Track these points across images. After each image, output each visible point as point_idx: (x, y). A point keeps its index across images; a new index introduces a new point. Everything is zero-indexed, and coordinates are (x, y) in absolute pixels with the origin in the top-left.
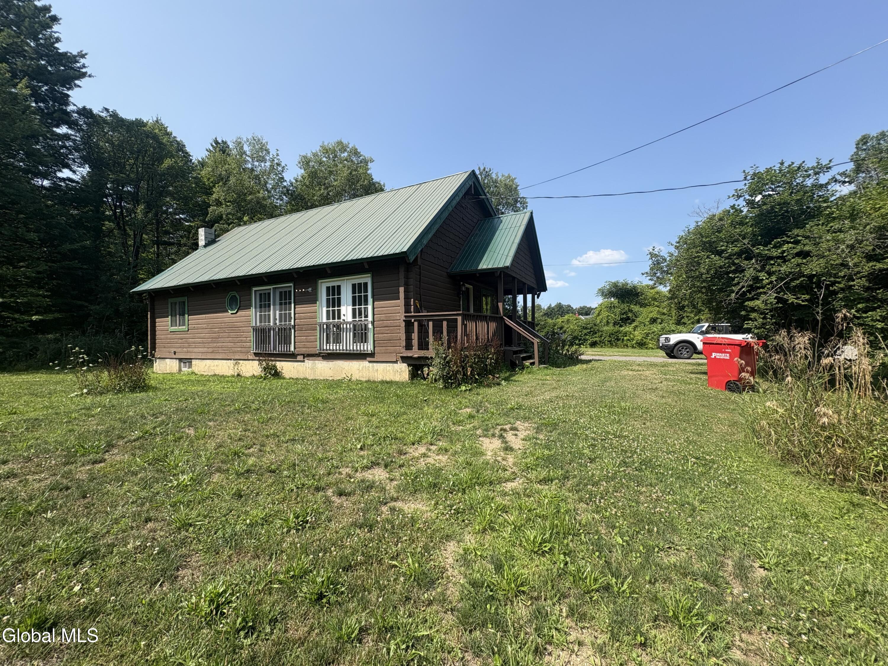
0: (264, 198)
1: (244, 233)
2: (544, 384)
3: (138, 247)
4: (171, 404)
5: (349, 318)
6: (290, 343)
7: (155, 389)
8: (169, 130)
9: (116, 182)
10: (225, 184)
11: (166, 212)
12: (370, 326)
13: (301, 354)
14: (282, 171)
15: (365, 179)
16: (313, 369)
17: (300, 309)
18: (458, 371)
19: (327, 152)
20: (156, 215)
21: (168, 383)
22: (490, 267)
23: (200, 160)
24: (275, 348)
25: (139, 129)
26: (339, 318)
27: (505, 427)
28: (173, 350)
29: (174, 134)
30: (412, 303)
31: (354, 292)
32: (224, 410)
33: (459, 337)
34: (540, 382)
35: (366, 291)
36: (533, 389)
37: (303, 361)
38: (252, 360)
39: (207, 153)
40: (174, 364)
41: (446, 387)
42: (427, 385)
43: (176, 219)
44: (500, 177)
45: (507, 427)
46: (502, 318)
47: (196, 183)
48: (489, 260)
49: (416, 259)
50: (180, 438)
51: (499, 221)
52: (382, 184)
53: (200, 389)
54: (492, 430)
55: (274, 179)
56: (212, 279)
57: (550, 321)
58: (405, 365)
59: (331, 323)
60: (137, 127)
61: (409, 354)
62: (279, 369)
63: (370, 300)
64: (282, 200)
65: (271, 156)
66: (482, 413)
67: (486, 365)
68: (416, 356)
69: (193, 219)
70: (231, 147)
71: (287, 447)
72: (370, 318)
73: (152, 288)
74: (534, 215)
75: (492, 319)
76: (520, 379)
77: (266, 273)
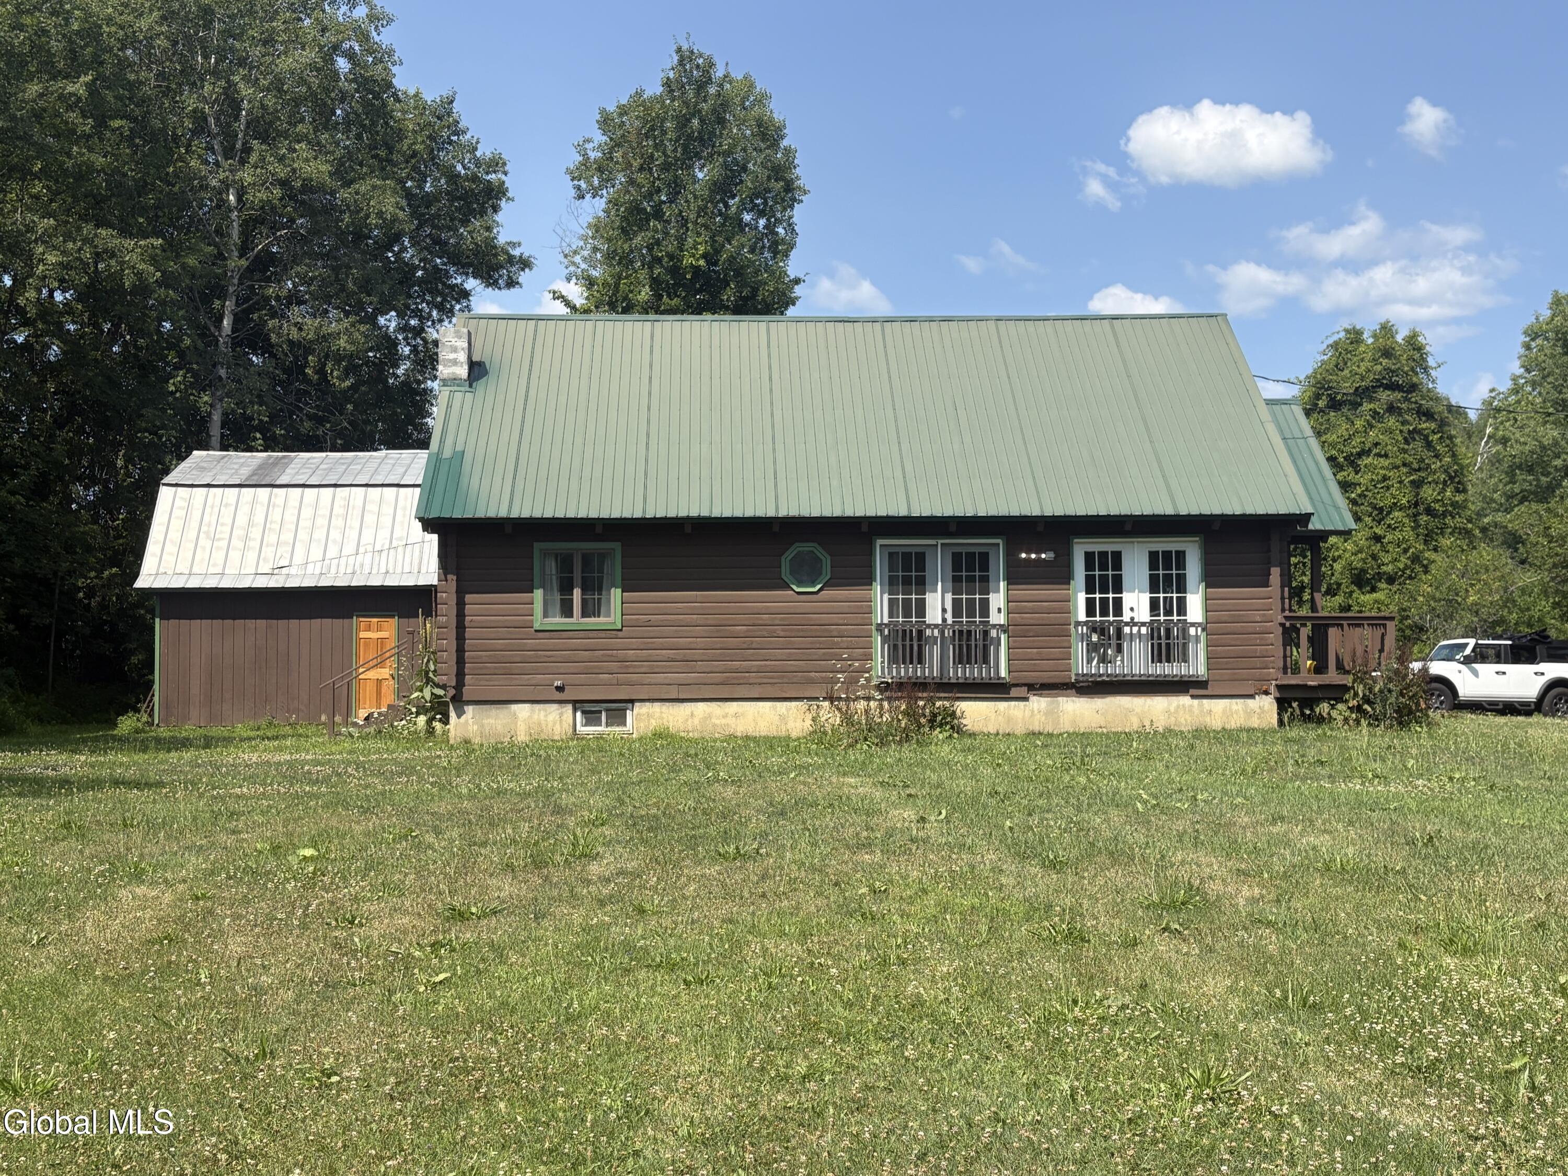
5: (1144, 614)
6: (986, 662)
12: (1193, 631)
13: (1025, 685)
16: (1048, 713)
26: (1118, 613)
31: (1153, 566)
35: (1181, 566)
37: (1025, 699)
40: (555, 718)
58: (1271, 699)
61: (1290, 680)
62: (960, 716)
63: (1194, 584)
68: (1302, 684)
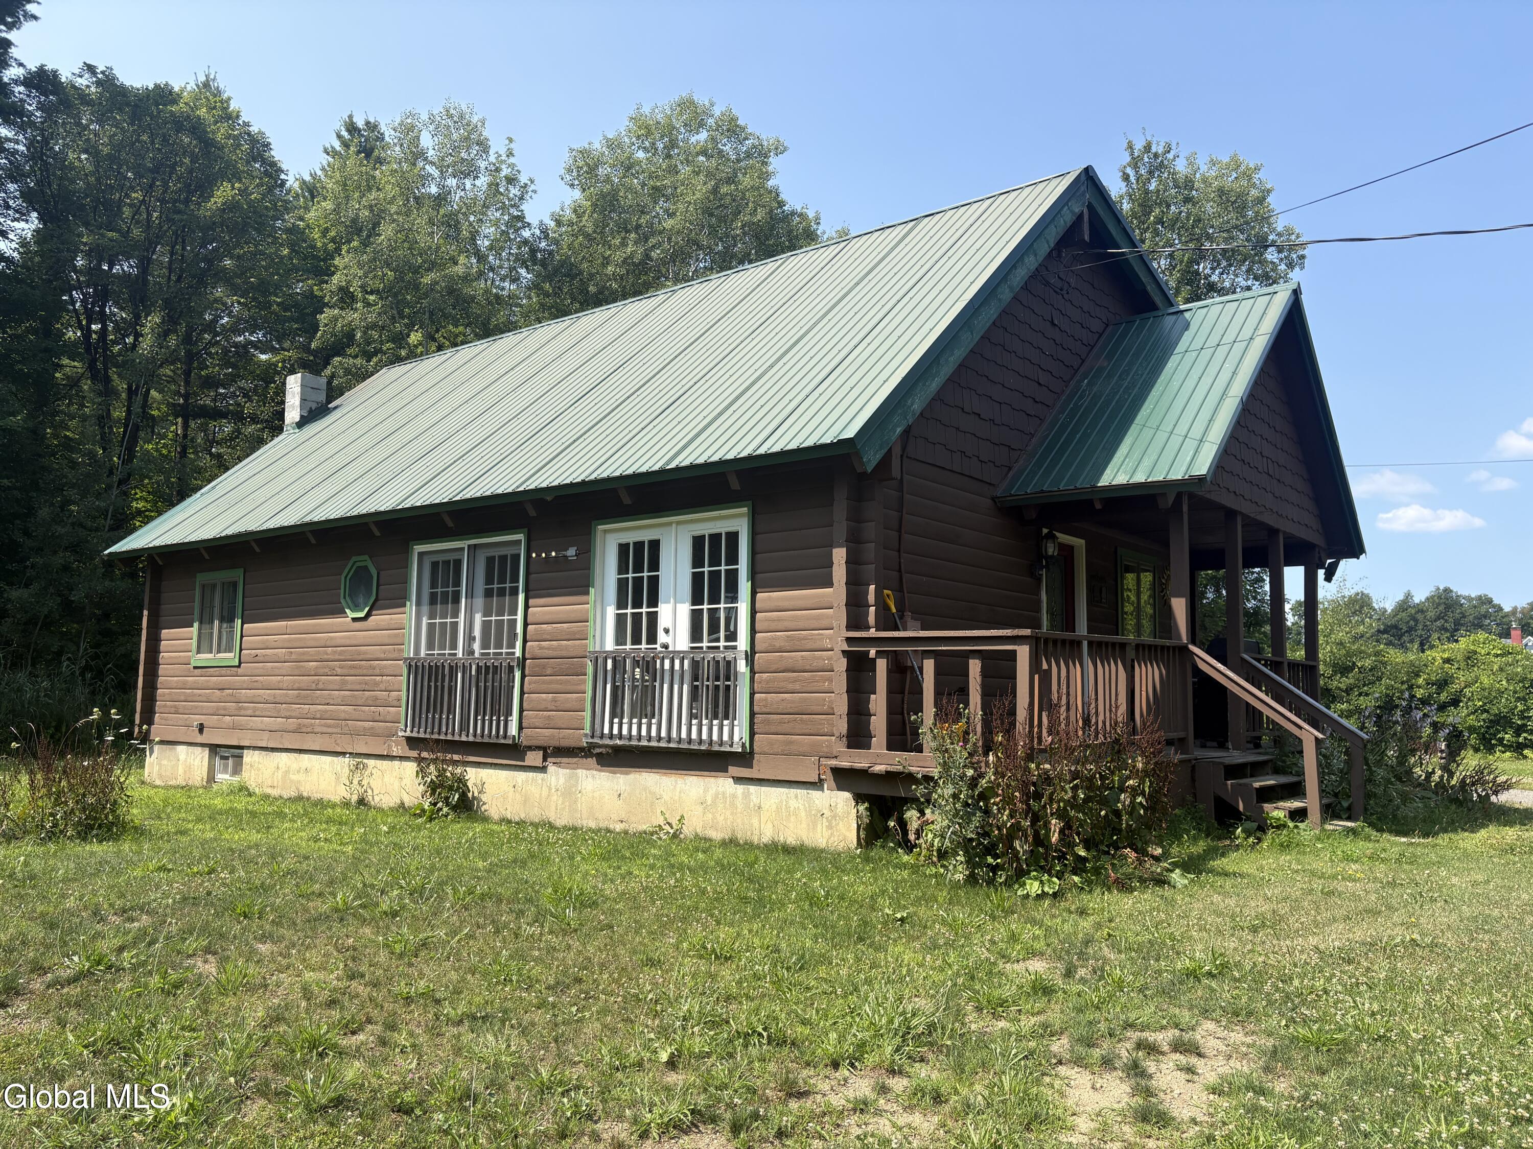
0: (466, 279)
1: (405, 381)
2: (1331, 893)
3: (137, 428)
4: (170, 884)
5: (681, 641)
6: (509, 713)
7: (139, 832)
8: (233, 106)
9: (96, 253)
10: (365, 244)
11: (210, 327)
12: (742, 666)
13: (538, 748)
14: (521, 198)
15: (757, 205)
16: (568, 793)
17: (542, 609)
18: (1017, 827)
19: (649, 133)
20: (187, 340)
21: (175, 816)
22: (1140, 478)
23: (307, 178)
24: (464, 727)
25: (159, 111)
26: (652, 639)
27: (1151, 1037)
28: (197, 720)
29: (244, 118)
30: (871, 598)
31: (697, 561)
32: (306, 910)
33: (1021, 714)
34: (1317, 884)
35: (733, 558)
36: (1283, 909)
37: (543, 769)
38: (402, 758)
39: (325, 159)
40: (197, 762)
41: (972, 879)
42: (915, 869)
43: (236, 345)
44: (1204, 168)
45: (1163, 1038)
46: (1184, 649)
47: (293, 246)
48: (1136, 455)
49: (885, 463)
50: (177, 986)
51: (1179, 326)
52: (811, 215)
53: (255, 837)
54: (1106, 1044)
55: (496, 223)
56: (307, 519)
57: (1395, 656)
58: (847, 795)
59: (628, 654)
60: (157, 105)
61: (858, 760)
62: (473, 791)
63: (744, 587)
64: (515, 280)
65: (492, 159)
66: (1083, 981)
67: (1118, 814)
68: (879, 768)
69: (279, 342)
70: (387, 139)
71: (458, 1037)
72: (742, 643)
73: (157, 543)
74: (1305, 298)
75: (1147, 652)
76: (1245, 868)
77: (450, 503)
